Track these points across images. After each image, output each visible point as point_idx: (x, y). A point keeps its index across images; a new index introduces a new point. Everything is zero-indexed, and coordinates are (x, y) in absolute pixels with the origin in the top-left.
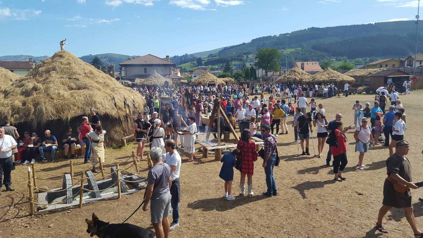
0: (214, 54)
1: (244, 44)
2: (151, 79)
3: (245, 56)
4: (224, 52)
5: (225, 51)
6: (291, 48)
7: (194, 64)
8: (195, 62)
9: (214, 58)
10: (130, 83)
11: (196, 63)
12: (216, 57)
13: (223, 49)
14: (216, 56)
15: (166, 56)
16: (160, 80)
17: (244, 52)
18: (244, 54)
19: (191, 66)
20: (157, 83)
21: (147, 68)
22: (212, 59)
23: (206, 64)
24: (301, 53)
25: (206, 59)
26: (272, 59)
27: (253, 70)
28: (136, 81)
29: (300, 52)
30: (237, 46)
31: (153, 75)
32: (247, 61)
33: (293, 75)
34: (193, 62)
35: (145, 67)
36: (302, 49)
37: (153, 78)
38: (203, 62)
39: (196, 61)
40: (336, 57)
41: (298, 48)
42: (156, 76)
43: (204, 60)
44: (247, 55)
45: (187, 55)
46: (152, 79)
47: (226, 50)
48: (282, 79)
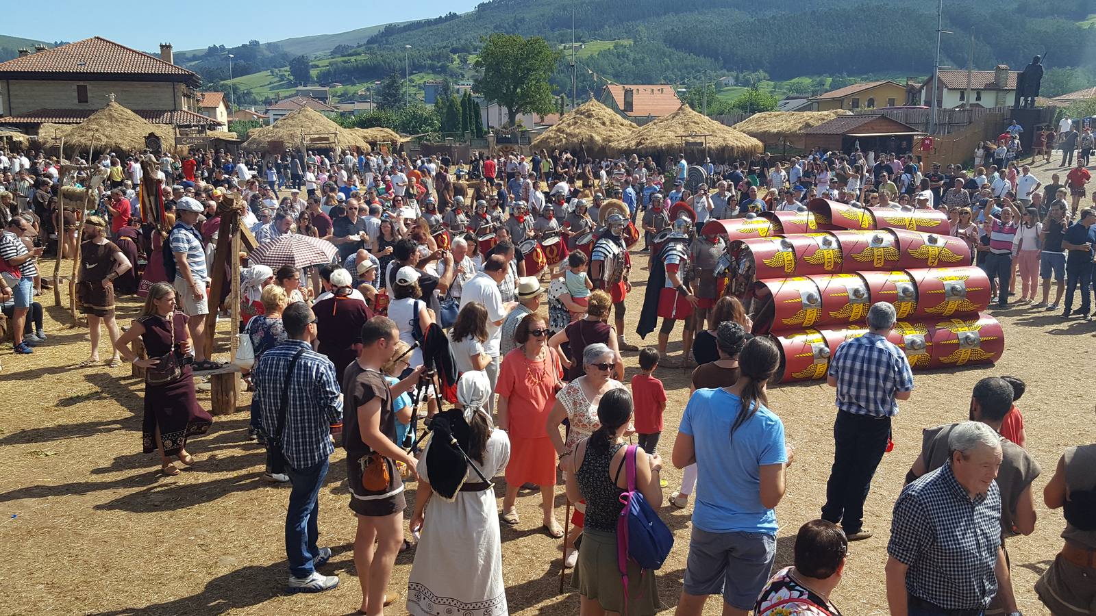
0: (352, 47)
1: (453, 17)
2: (96, 127)
3: (455, 56)
4: (387, 41)
5: (390, 39)
6: (603, 38)
7: (282, 78)
8: (286, 71)
9: (353, 59)
10: (21, 139)
11: (287, 74)
12: (359, 58)
13: (382, 30)
14: (359, 54)
15: (162, 46)
16: (129, 131)
17: (455, 46)
18: (454, 51)
19: (271, 83)
20: (120, 141)
21: (89, 87)
22: (345, 62)
23: (325, 79)
24: (632, 56)
25: (326, 62)
26: (529, 70)
27: (470, 104)
28: (42, 132)
29: (628, 51)
30: (429, 23)
31: (106, 112)
32: (463, 76)
33: (584, 125)
34: (277, 71)
35: (81, 83)
36: (635, 42)
37: (106, 123)
38: (314, 73)
39: (288, 68)
40: (734, 74)
41: (624, 38)
42: (116, 115)
43: (318, 67)
44: (462, 55)
45: (255, 44)
46: (98, 124)
47: (392, 34)
48: (551, 138)
